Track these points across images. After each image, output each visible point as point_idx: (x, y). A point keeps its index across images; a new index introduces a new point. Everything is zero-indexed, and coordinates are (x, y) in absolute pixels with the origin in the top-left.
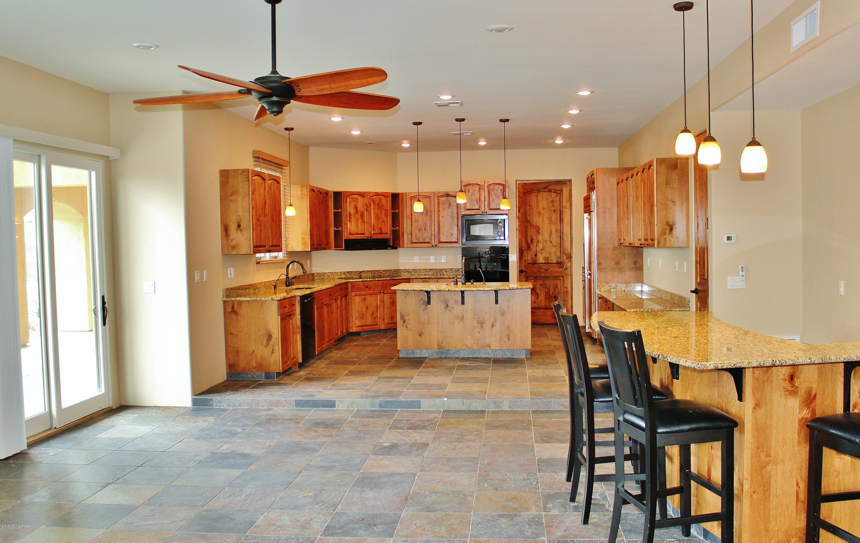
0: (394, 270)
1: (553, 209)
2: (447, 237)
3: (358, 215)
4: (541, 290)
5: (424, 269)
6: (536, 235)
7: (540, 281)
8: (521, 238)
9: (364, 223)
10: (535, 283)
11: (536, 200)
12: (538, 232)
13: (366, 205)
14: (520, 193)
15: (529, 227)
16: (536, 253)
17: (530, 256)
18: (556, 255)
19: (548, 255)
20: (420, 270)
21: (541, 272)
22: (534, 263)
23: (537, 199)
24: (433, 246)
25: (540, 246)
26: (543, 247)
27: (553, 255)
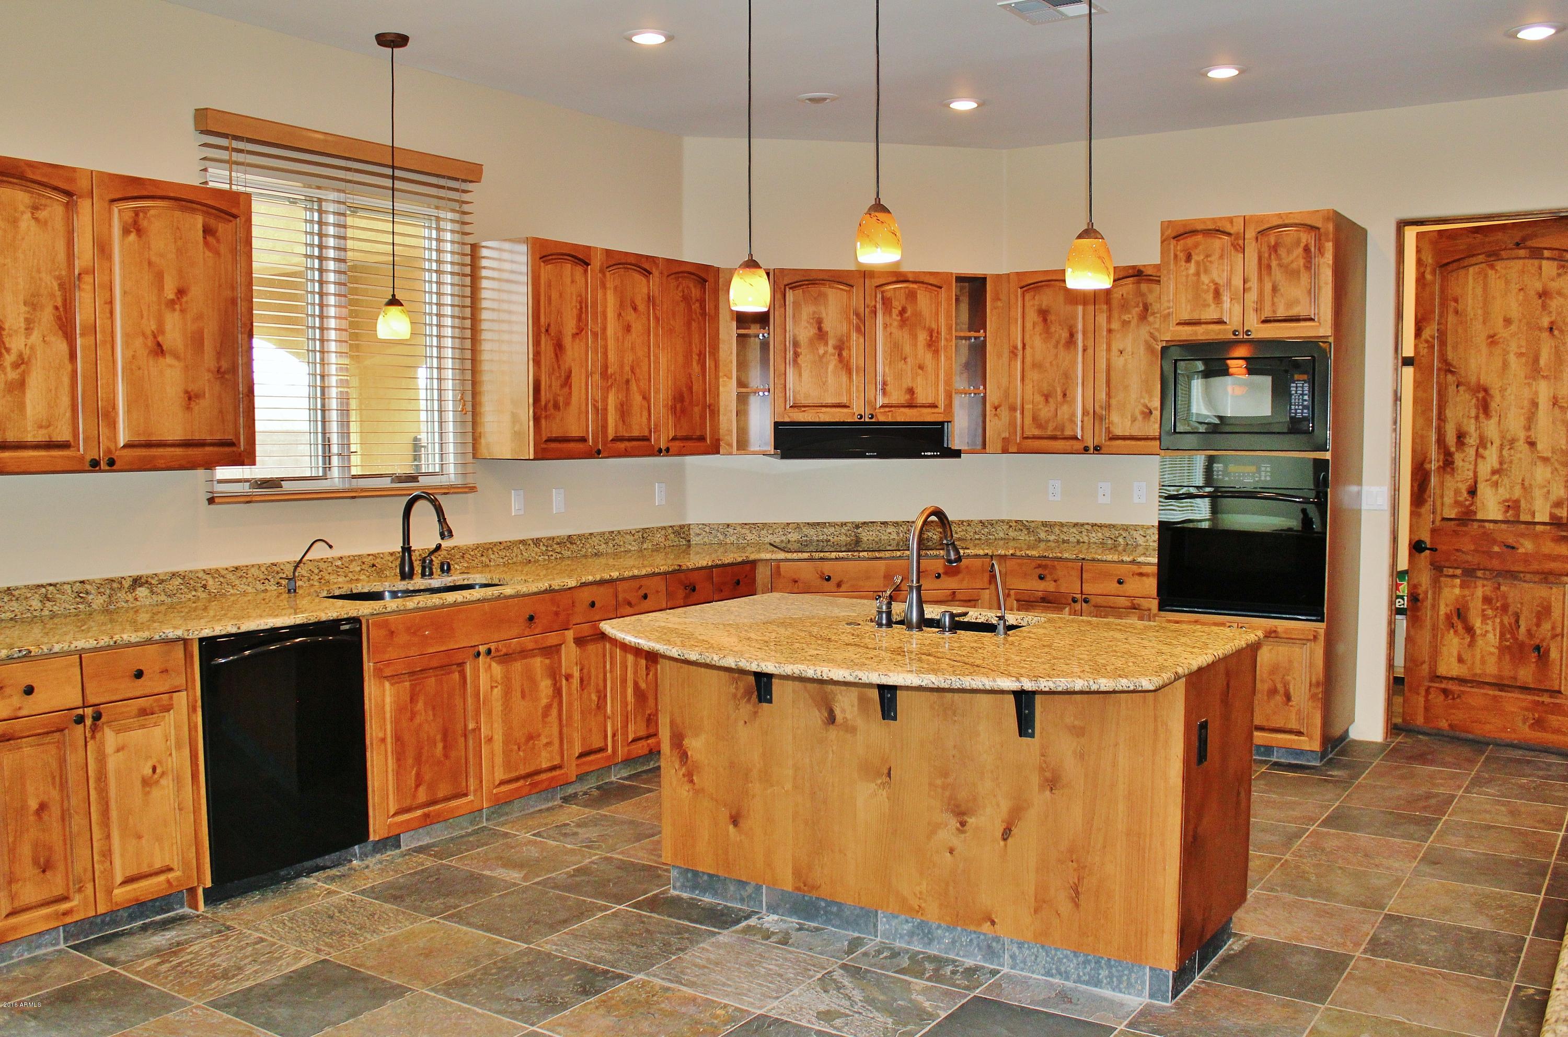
0: (981, 522)
1: (1545, 322)
2: (1134, 420)
3: (826, 344)
4: (1485, 618)
5: (1076, 525)
6: (1477, 418)
7: (1484, 586)
8: (1422, 429)
9: (849, 371)
10: (1466, 592)
11: (1479, 291)
12: (1485, 407)
13: (858, 315)
14: (1422, 269)
15: (1452, 389)
16: (1476, 482)
17: (1452, 494)
18: (1548, 492)
19: (1517, 493)
20: (1062, 525)
21: (1490, 555)
22: (1466, 517)
23: (1485, 288)
24: (1086, 450)
25: (1488, 459)
26: (1501, 463)
27: (1538, 493)
